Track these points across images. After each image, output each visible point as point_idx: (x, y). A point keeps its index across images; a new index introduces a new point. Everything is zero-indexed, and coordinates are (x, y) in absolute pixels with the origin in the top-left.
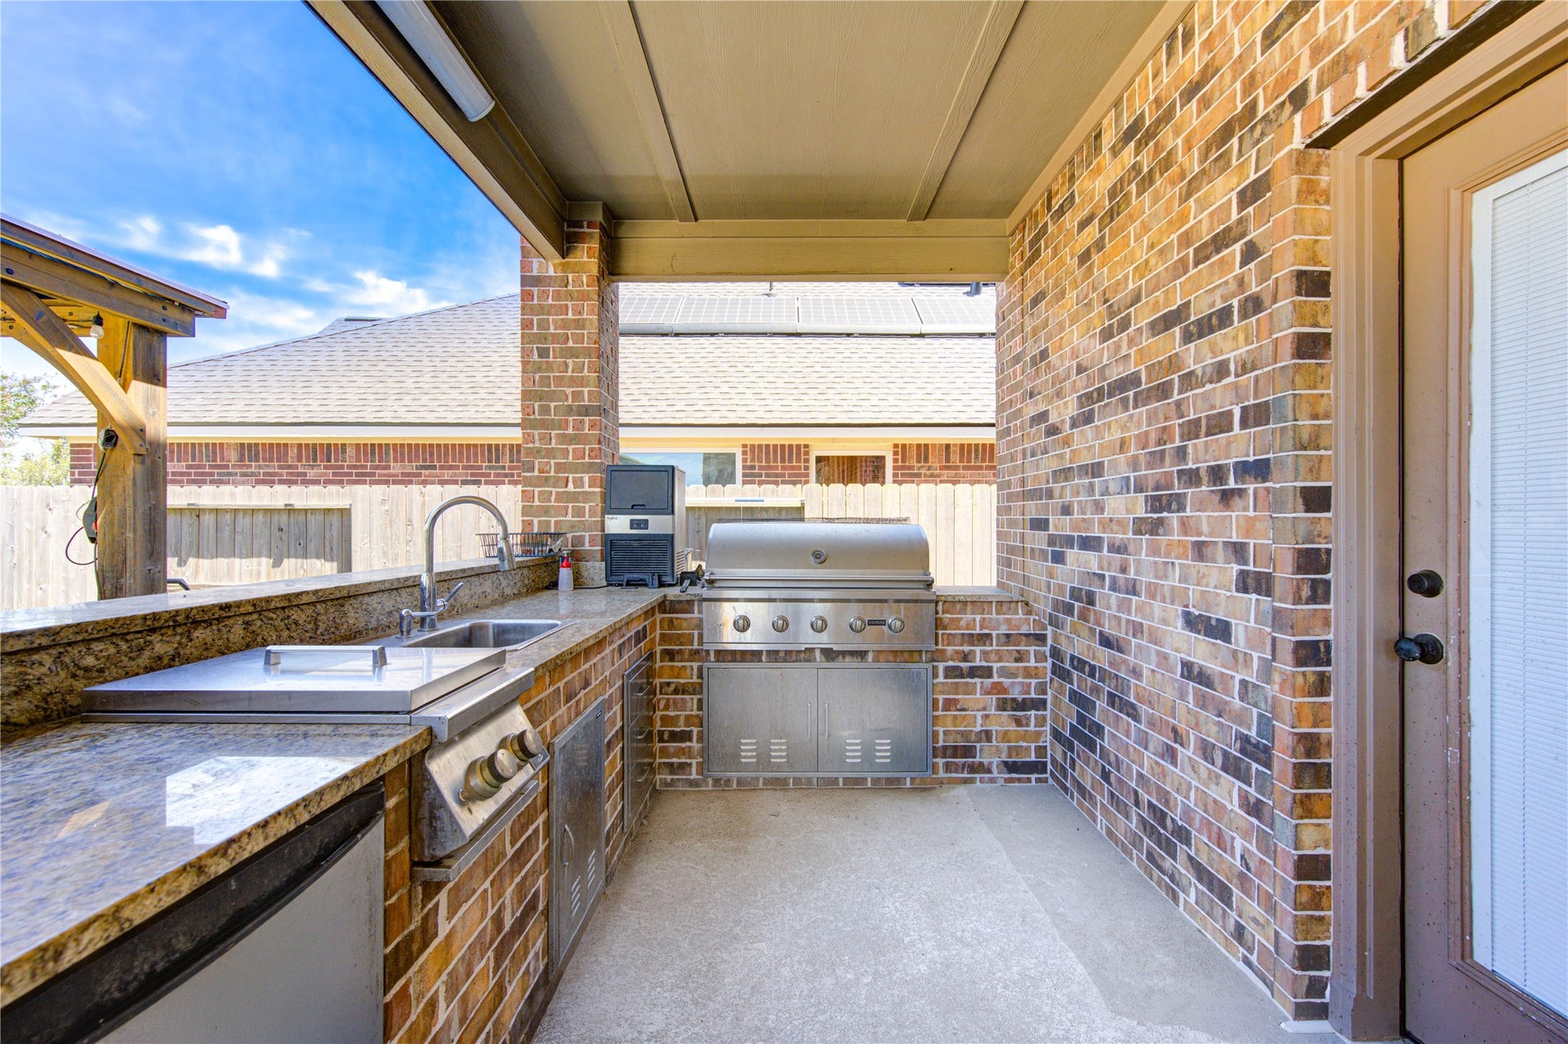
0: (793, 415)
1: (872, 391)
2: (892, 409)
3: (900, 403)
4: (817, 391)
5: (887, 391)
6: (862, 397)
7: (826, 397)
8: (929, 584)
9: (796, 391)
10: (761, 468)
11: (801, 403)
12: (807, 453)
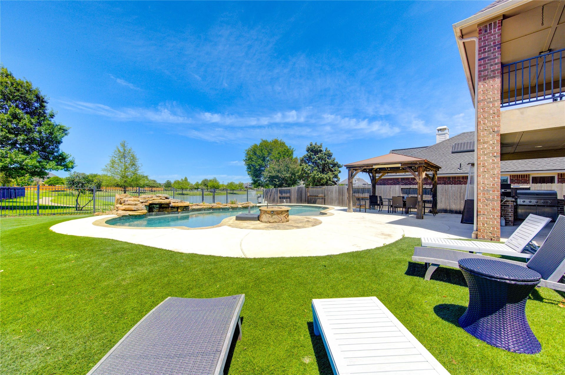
0: (525, 168)
1: (551, 161)
2: (557, 166)
3: (560, 164)
4: (532, 162)
5: (556, 161)
6: (547, 163)
7: (535, 163)
8: (557, 198)
9: (525, 163)
10: (515, 179)
11: (527, 166)
12: (529, 176)
